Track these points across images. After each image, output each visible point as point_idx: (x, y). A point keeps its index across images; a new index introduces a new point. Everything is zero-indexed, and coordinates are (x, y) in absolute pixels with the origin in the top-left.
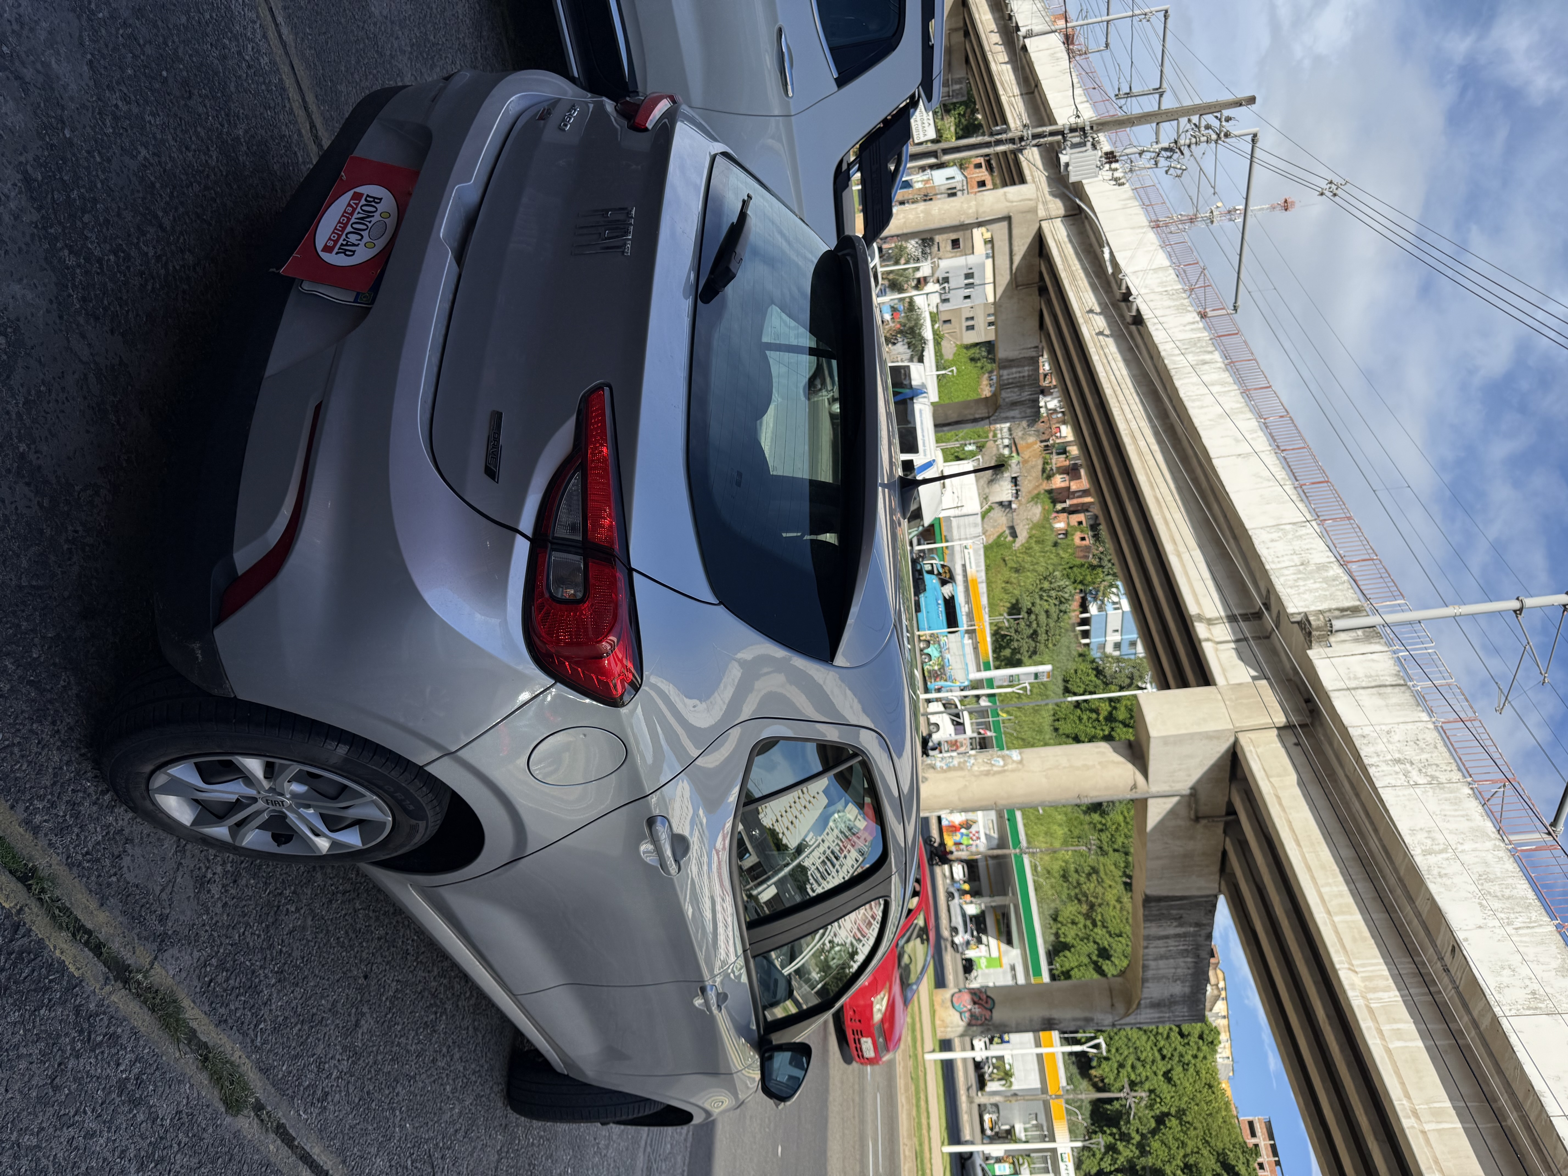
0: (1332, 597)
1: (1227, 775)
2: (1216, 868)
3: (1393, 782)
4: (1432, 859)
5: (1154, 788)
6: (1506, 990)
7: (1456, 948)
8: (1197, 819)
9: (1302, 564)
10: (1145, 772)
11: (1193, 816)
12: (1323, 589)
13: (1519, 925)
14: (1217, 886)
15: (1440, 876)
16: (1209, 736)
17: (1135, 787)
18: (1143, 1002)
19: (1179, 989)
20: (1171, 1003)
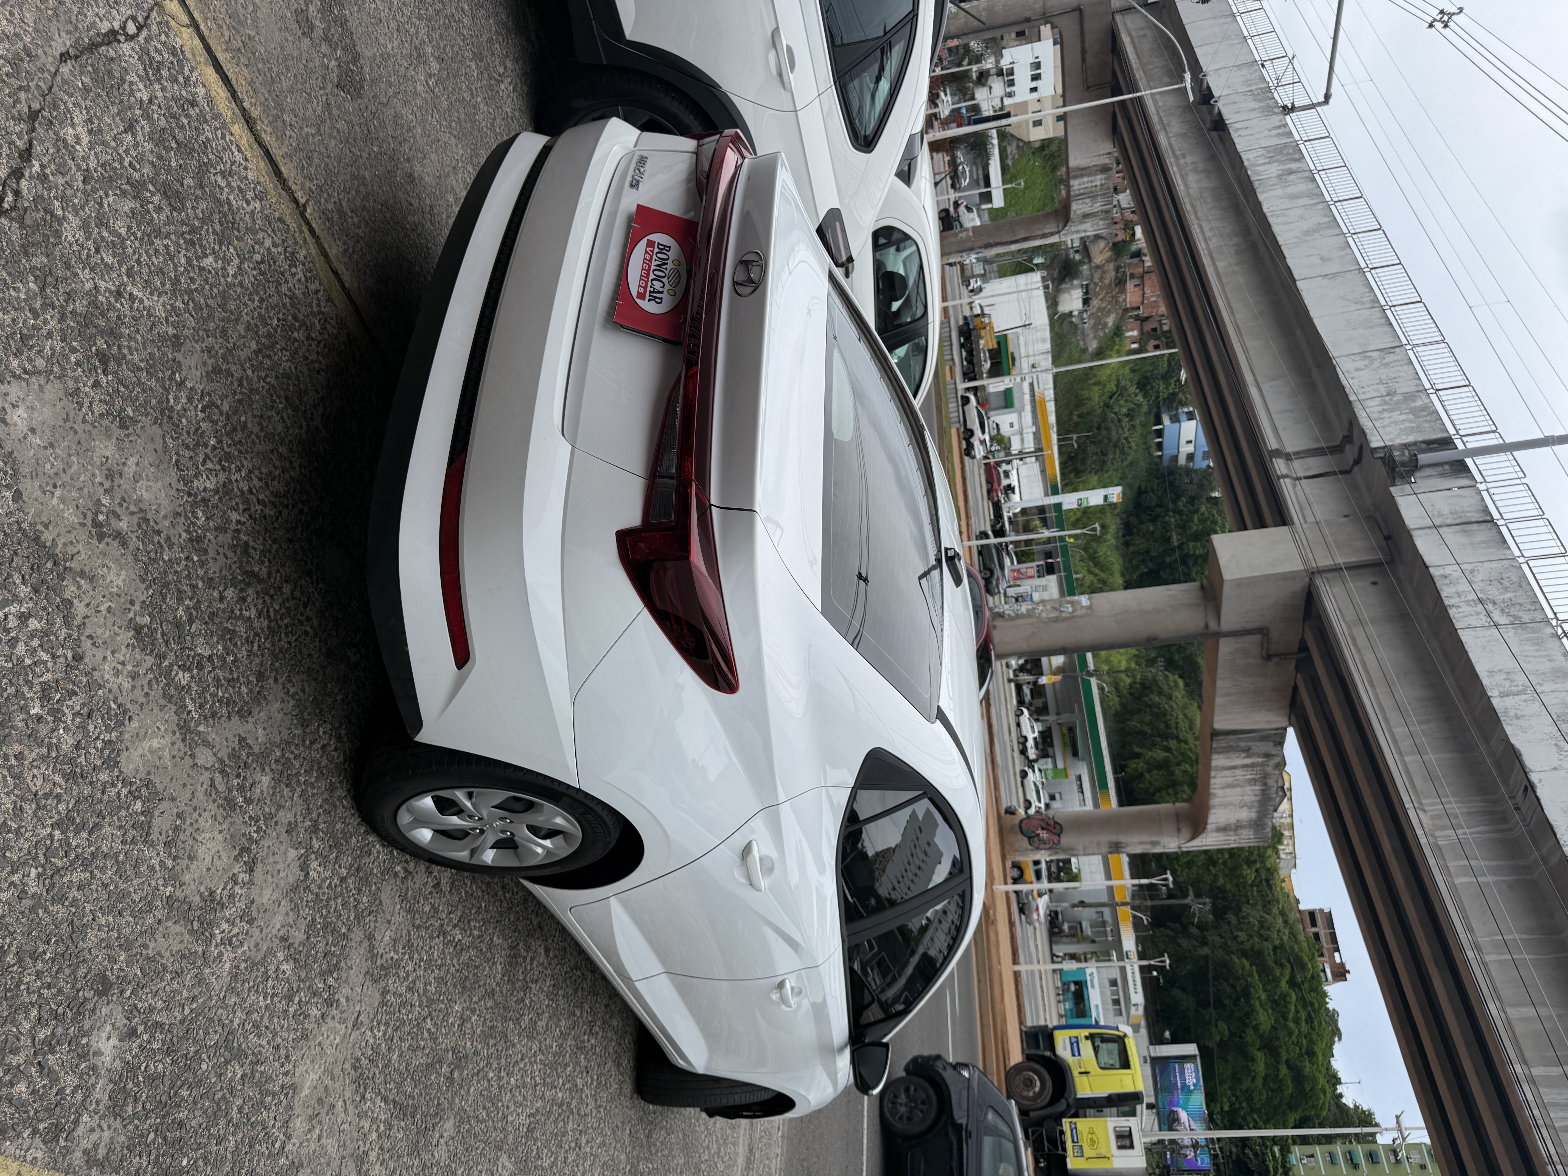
0: (1419, 429)
1: (1302, 613)
2: (1286, 701)
3: (1474, 624)
4: (1509, 701)
5: (1226, 627)
7: (1529, 789)
8: (1269, 657)
9: (1388, 394)
10: (1217, 612)
11: (1264, 654)
12: (1410, 421)
14: (1286, 719)
15: (1517, 717)
16: (1284, 578)
17: (1205, 624)
18: (1209, 827)
19: (1245, 815)
20: (1237, 827)
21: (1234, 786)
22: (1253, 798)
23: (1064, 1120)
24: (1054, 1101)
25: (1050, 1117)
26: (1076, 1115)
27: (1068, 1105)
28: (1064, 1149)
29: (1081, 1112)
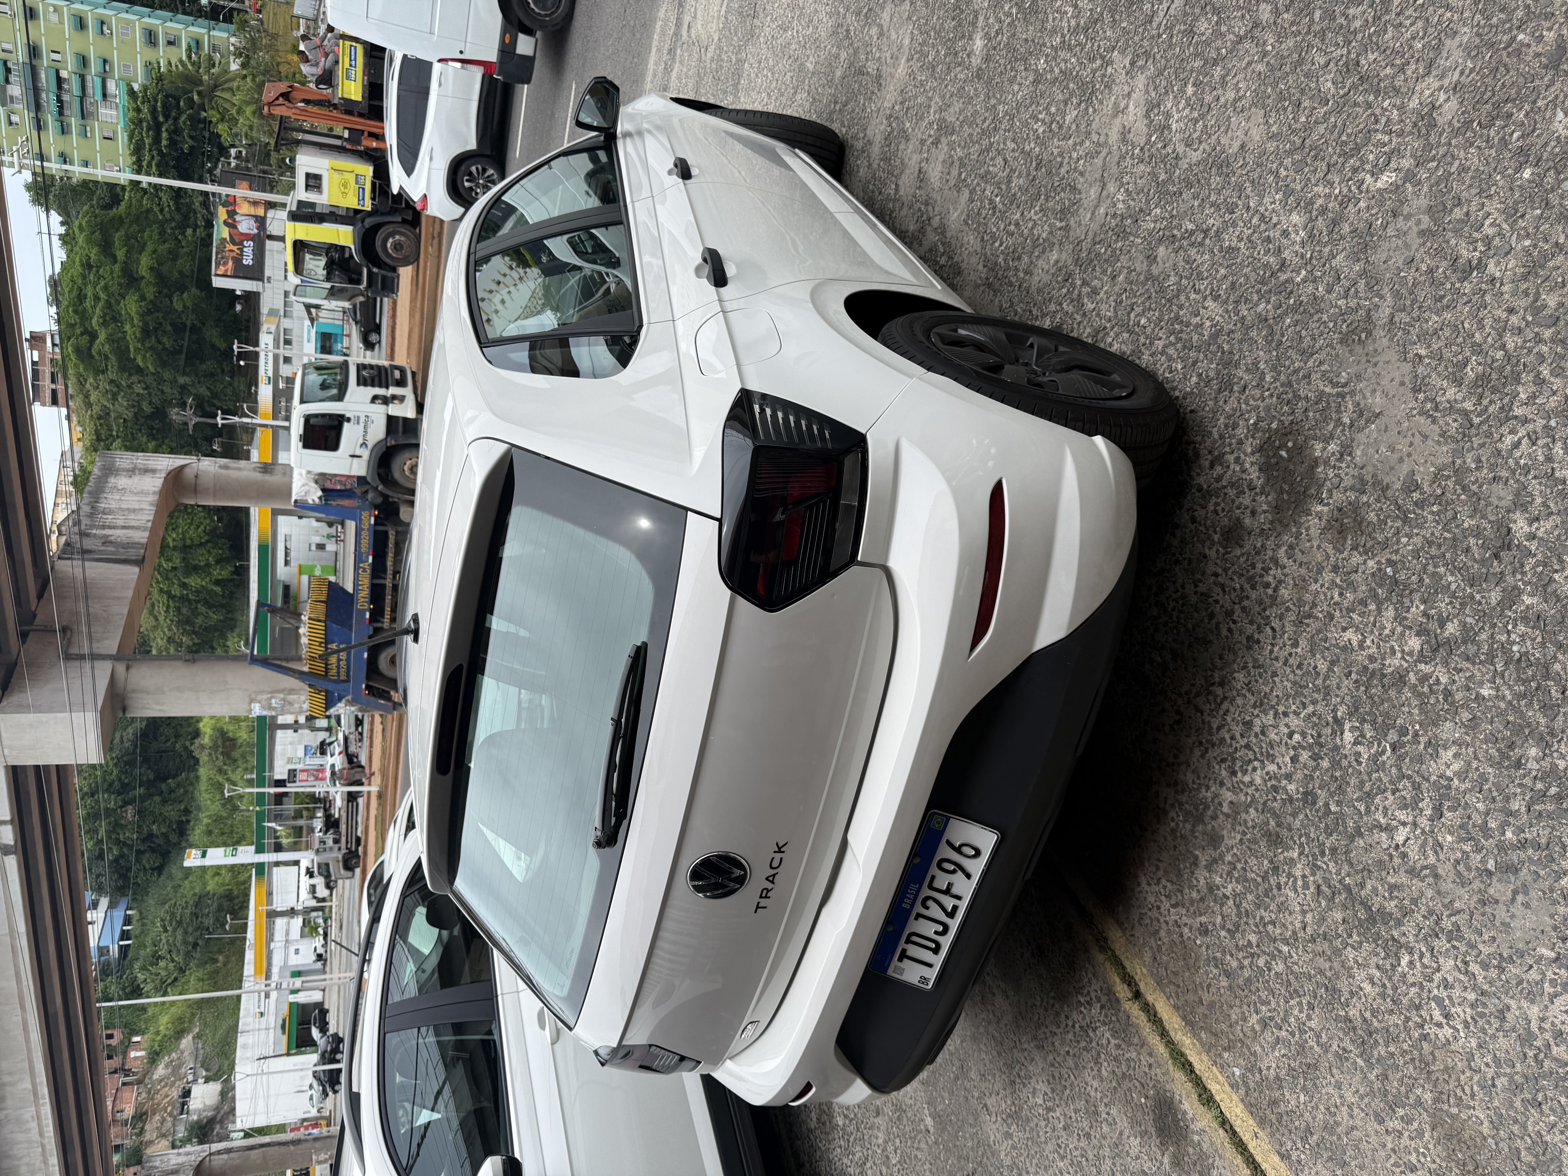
2: (53, 584)
5: (106, 665)
8: (65, 630)
10: (114, 681)
11: (69, 633)
14: (56, 564)
17: (129, 670)
18: (164, 475)
19: (122, 481)
20: (132, 471)
21: (128, 509)
22: (109, 496)
23: (369, 209)
24: (376, 228)
25: (382, 214)
26: (356, 211)
27: (363, 222)
28: (373, 184)
29: (351, 214)
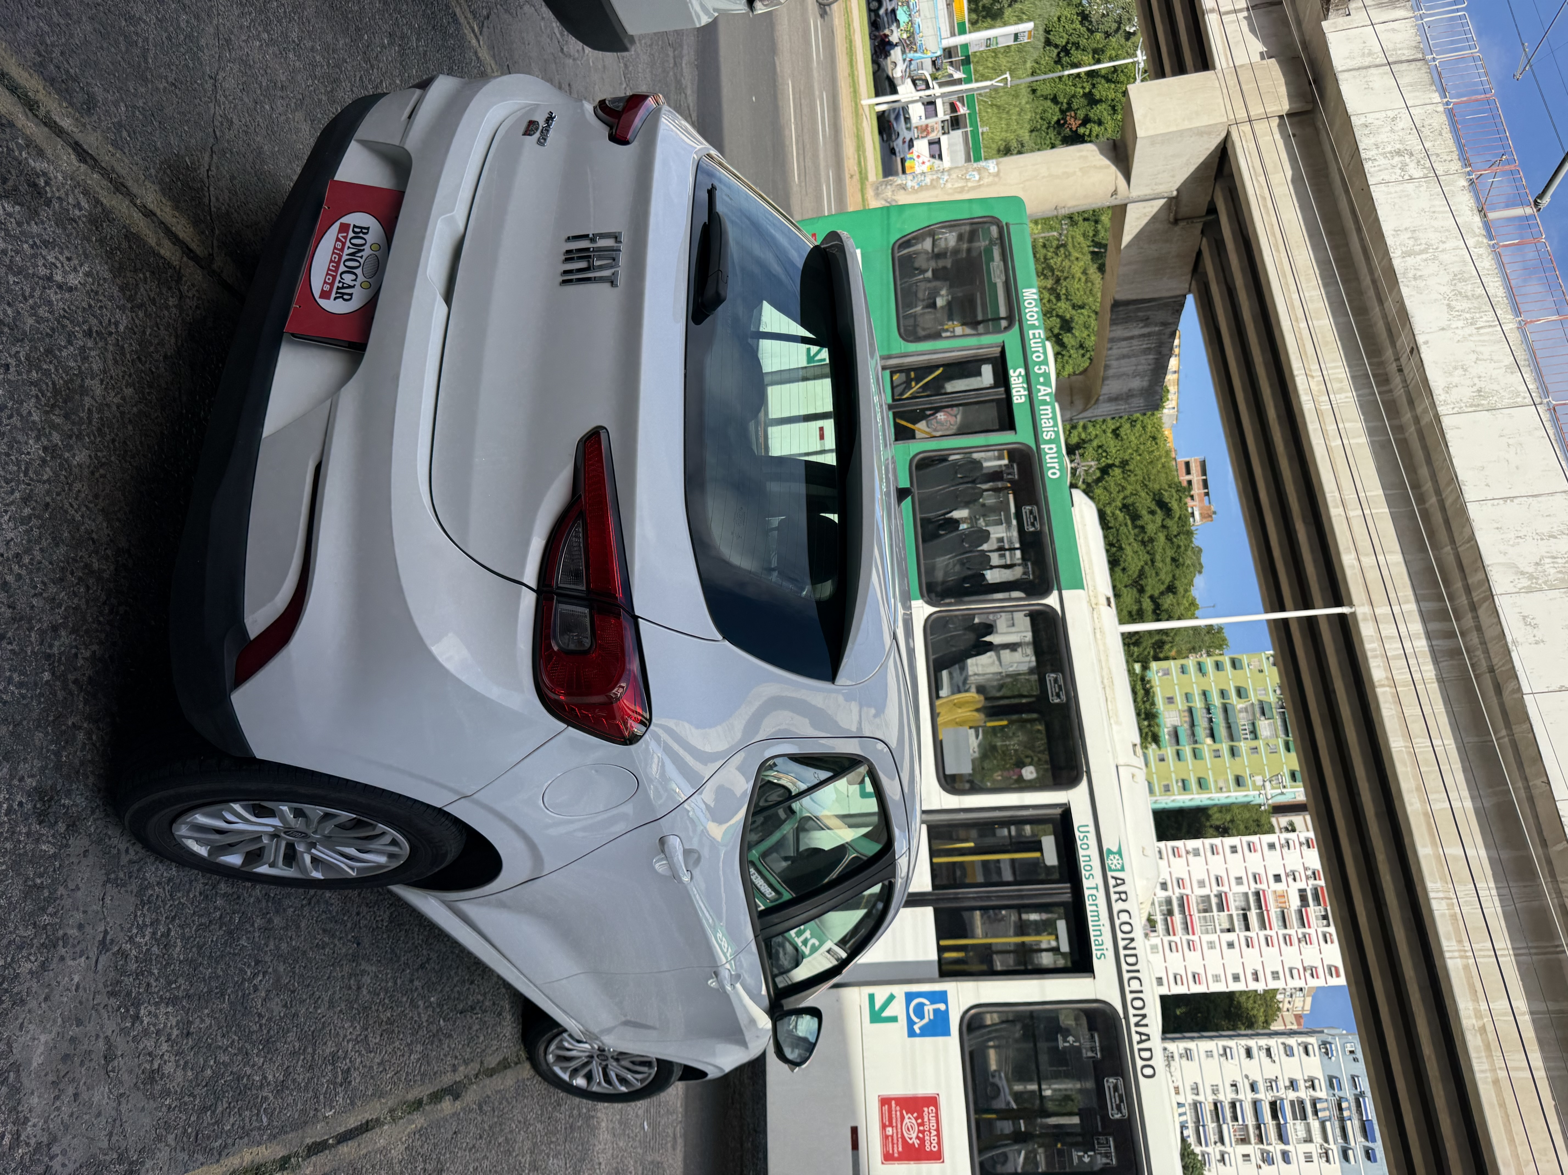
1: (1214, 173)
2: (1189, 268)
3: (1387, 178)
4: (1410, 261)
5: (1135, 193)
6: (1454, 390)
7: (1415, 349)
8: (1176, 221)
10: (1128, 176)
11: (1172, 219)
13: (1482, 324)
14: (1187, 286)
15: (1415, 278)
16: (1200, 132)
17: (1115, 193)
18: (1100, 398)
19: (1137, 384)
20: (1129, 396)
21: (1129, 356)
22: (1148, 366)
